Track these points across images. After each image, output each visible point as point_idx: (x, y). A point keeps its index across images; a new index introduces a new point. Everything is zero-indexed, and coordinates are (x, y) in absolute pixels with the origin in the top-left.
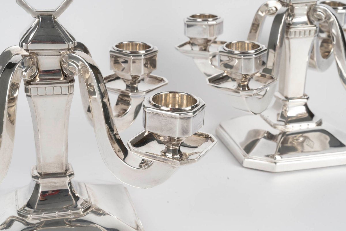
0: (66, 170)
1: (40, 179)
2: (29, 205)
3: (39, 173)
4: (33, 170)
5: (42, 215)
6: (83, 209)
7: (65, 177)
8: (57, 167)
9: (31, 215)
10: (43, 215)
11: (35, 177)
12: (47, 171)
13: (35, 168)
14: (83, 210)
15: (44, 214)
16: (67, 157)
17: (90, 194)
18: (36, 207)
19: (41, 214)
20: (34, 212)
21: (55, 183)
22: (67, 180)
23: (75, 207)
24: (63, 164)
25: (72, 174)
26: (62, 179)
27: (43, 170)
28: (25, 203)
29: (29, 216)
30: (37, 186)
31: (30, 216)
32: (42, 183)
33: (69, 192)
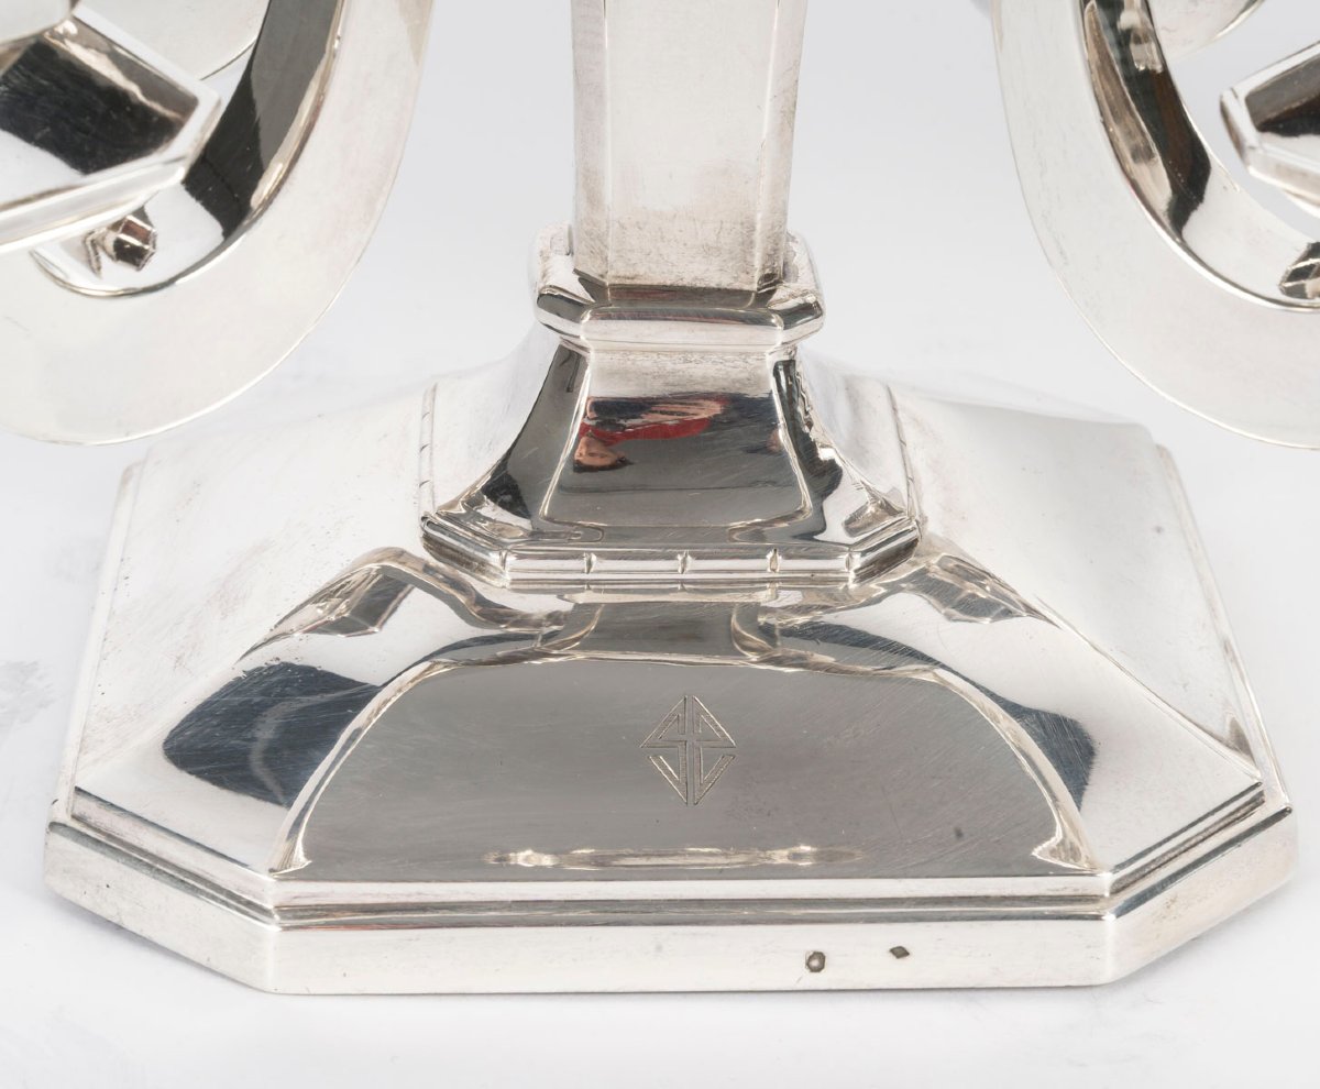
0: (771, 280)
1: (587, 316)
2: (506, 487)
3: (585, 280)
4: (544, 256)
5: (582, 564)
6: (864, 554)
7: (760, 321)
8: (708, 250)
9: (511, 559)
10: (590, 564)
11: (553, 301)
12: (641, 270)
13: (563, 245)
14: (858, 561)
15: (594, 558)
16: (781, 185)
17: (919, 459)
18: (545, 508)
19: (577, 556)
20: (535, 536)
21: (686, 355)
22: (770, 343)
23: (809, 537)
24: (752, 229)
25: (808, 310)
26: (735, 336)
27: (611, 256)
28: (479, 471)
29: (494, 558)
30: (568, 363)
31: (504, 562)
32: (597, 351)
33: (775, 427)
